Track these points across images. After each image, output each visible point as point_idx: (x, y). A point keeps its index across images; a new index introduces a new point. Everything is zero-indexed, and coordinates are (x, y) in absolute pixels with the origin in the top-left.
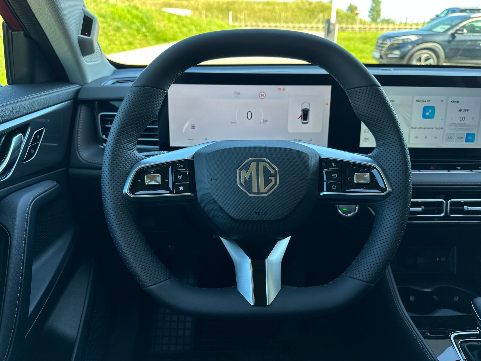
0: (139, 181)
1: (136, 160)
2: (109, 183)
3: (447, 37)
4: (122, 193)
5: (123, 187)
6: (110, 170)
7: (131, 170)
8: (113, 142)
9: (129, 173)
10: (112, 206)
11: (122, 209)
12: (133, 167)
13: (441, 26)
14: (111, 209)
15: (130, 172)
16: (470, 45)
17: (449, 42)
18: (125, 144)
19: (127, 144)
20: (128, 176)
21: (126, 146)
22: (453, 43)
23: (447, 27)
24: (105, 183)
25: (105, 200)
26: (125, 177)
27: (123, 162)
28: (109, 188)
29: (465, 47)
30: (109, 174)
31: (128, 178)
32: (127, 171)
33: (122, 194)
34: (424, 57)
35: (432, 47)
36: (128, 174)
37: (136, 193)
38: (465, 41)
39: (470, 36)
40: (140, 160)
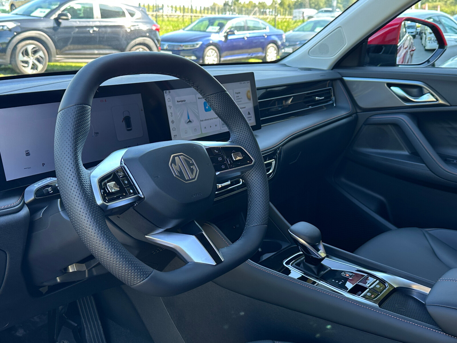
3: (50, 23)
13: (39, 10)
16: (78, 33)
17: (54, 29)
22: (59, 30)
23: (48, 11)
29: (72, 34)
34: (30, 48)
35: (37, 36)
38: (71, 28)
39: (76, 21)
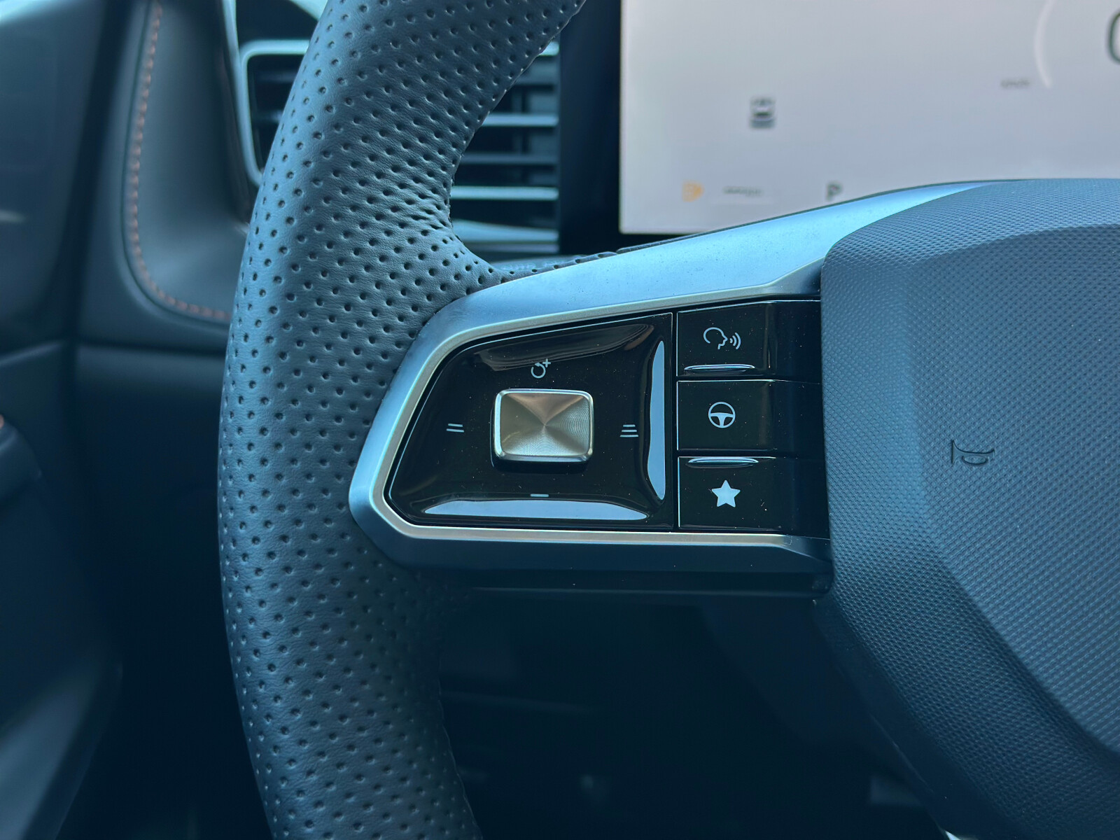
0: (455, 428)
1: (443, 287)
2: (263, 431)
4: (343, 502)
5: (353, 462)
6: (274, 342)
7: (405, 353)
8: (306, 163)
9: (395, 371)
10: (274, 585)
11: (338, 610)
12: (423, 335)
14: (268, 605)
15: (402, 368)
18: (380, 175)
19: (392, 179)
20: (388, 388)
21: (387, 192)
24: (240, 430)
25: (234, 542)
26: (368, 394)
27: (363, 296)
28: (264, 461)
30: (266, 369)
31: (386, 402)
32: (385, 355)
33: (340, 506)
36: (388, 374)
37: (430, 511)
40: (470, 291)
